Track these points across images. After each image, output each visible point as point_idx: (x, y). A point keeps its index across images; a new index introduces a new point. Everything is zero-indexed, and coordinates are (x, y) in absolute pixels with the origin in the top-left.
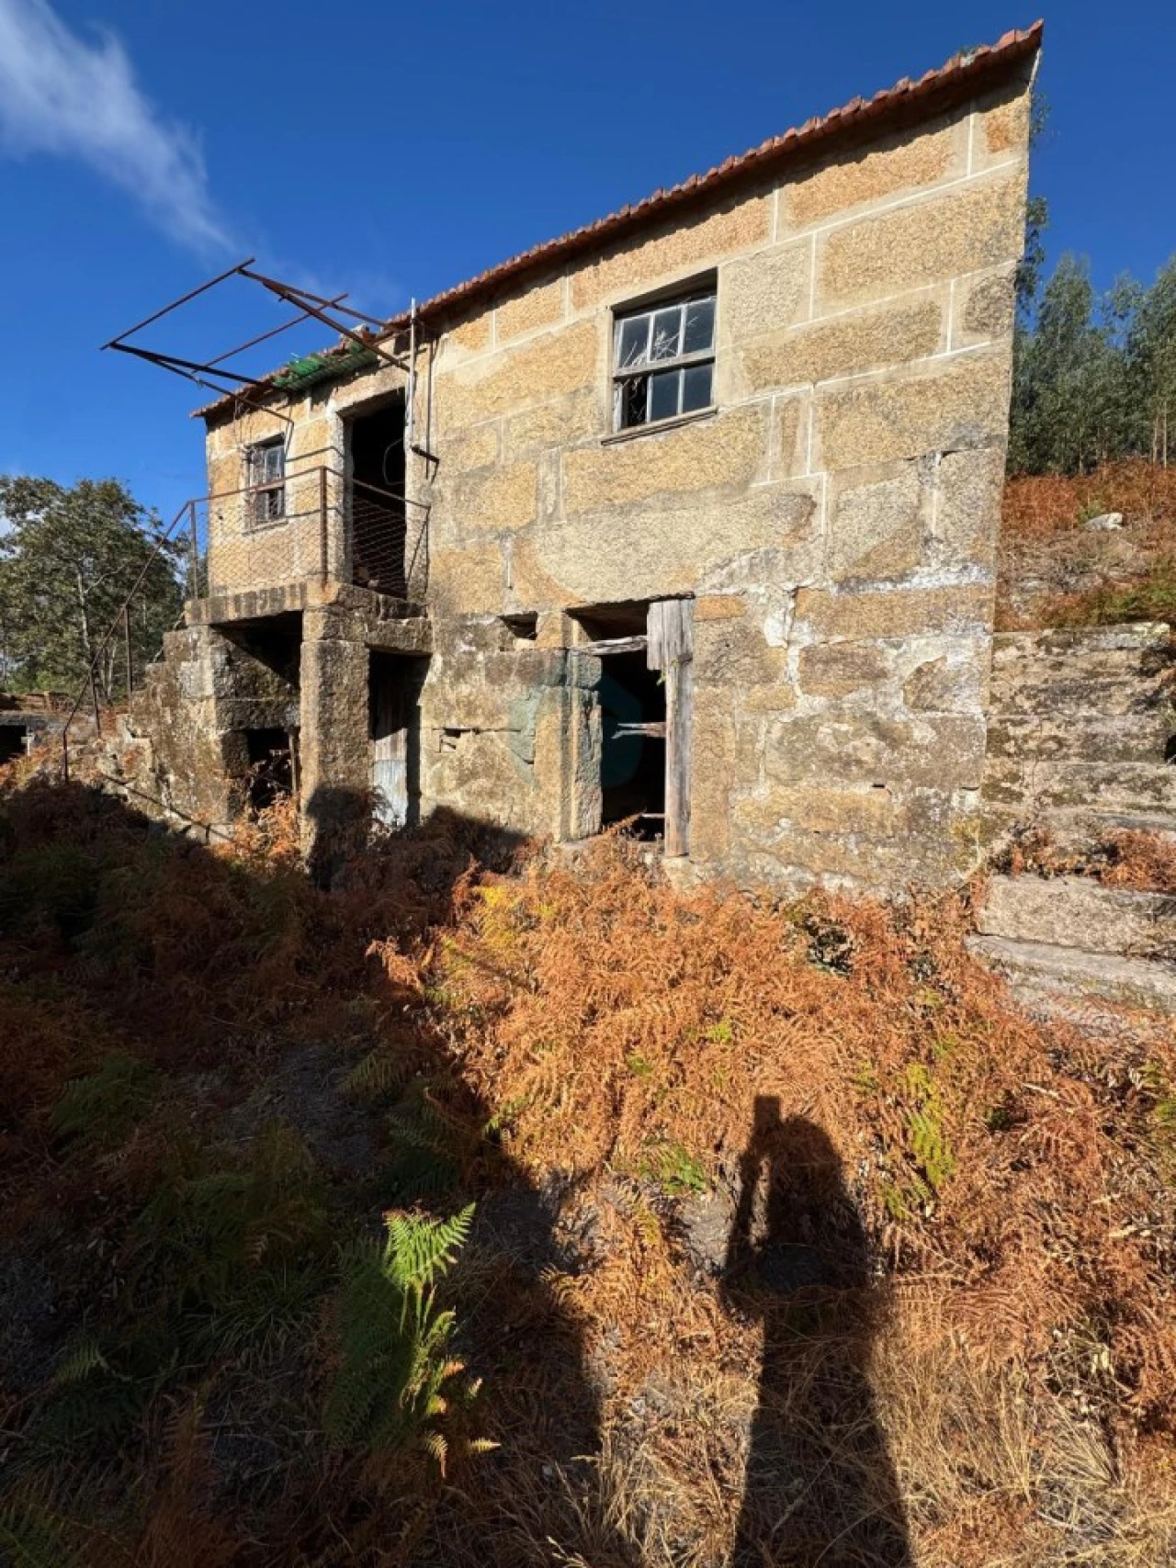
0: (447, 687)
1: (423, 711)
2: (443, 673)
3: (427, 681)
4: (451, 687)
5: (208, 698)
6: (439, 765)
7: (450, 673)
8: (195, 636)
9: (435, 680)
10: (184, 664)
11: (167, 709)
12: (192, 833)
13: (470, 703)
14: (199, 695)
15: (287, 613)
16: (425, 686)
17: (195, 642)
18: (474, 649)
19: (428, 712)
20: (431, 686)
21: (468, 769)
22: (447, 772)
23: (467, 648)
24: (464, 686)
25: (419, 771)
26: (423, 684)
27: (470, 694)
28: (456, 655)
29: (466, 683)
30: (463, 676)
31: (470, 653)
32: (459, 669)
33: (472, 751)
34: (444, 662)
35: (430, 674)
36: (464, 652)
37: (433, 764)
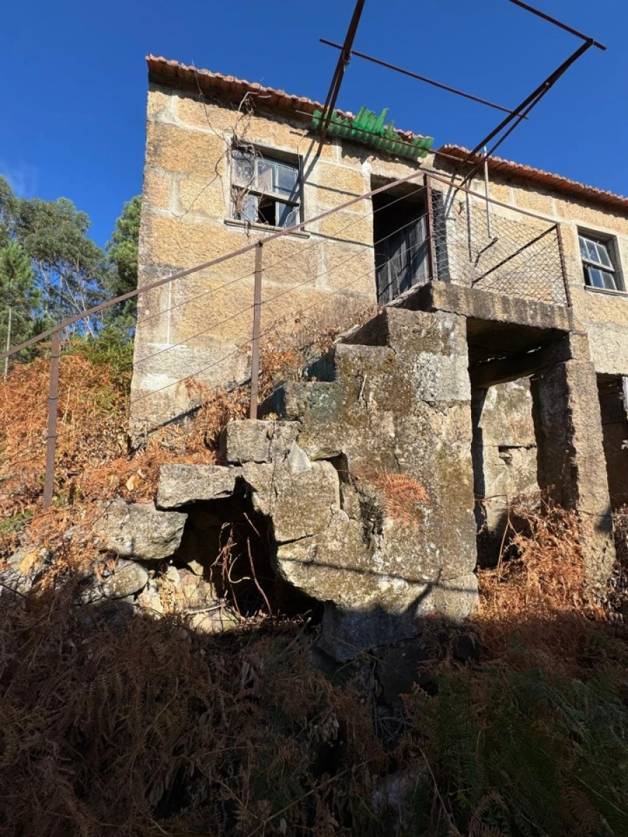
0: (503, 414)
1: (484, 432)
2: (498, 403)
3: (484, 408)
4: (506, 414)
5: (463, 403)
6: (501, 476)
7: (503, 403)
8: (448, 325)
9: (491, 407)
10: (424, 355)
11: (389, 416)
12: (428, 606)
13: (522, 426)
14: (448, 399)
15: (554, 330)
16: (483, 412)
17: (447, 333)
18: (522, 387)
19: (488, 433)
20: (489, 412)
21: (526, 476)
22: (509, 480)
23: (517, 386)
24: (515, 414)
25: (483, 482)
26: (481, 409)
27: (521, 420)
28: (508, 390)
29: (517, 411)
30: (515, 407)
31: (520, 390)
32: (511, 401)
33: (527, 462)
34: (499, 395)
35: (486, 402)
36: (515, 389)
37: (497, 475)
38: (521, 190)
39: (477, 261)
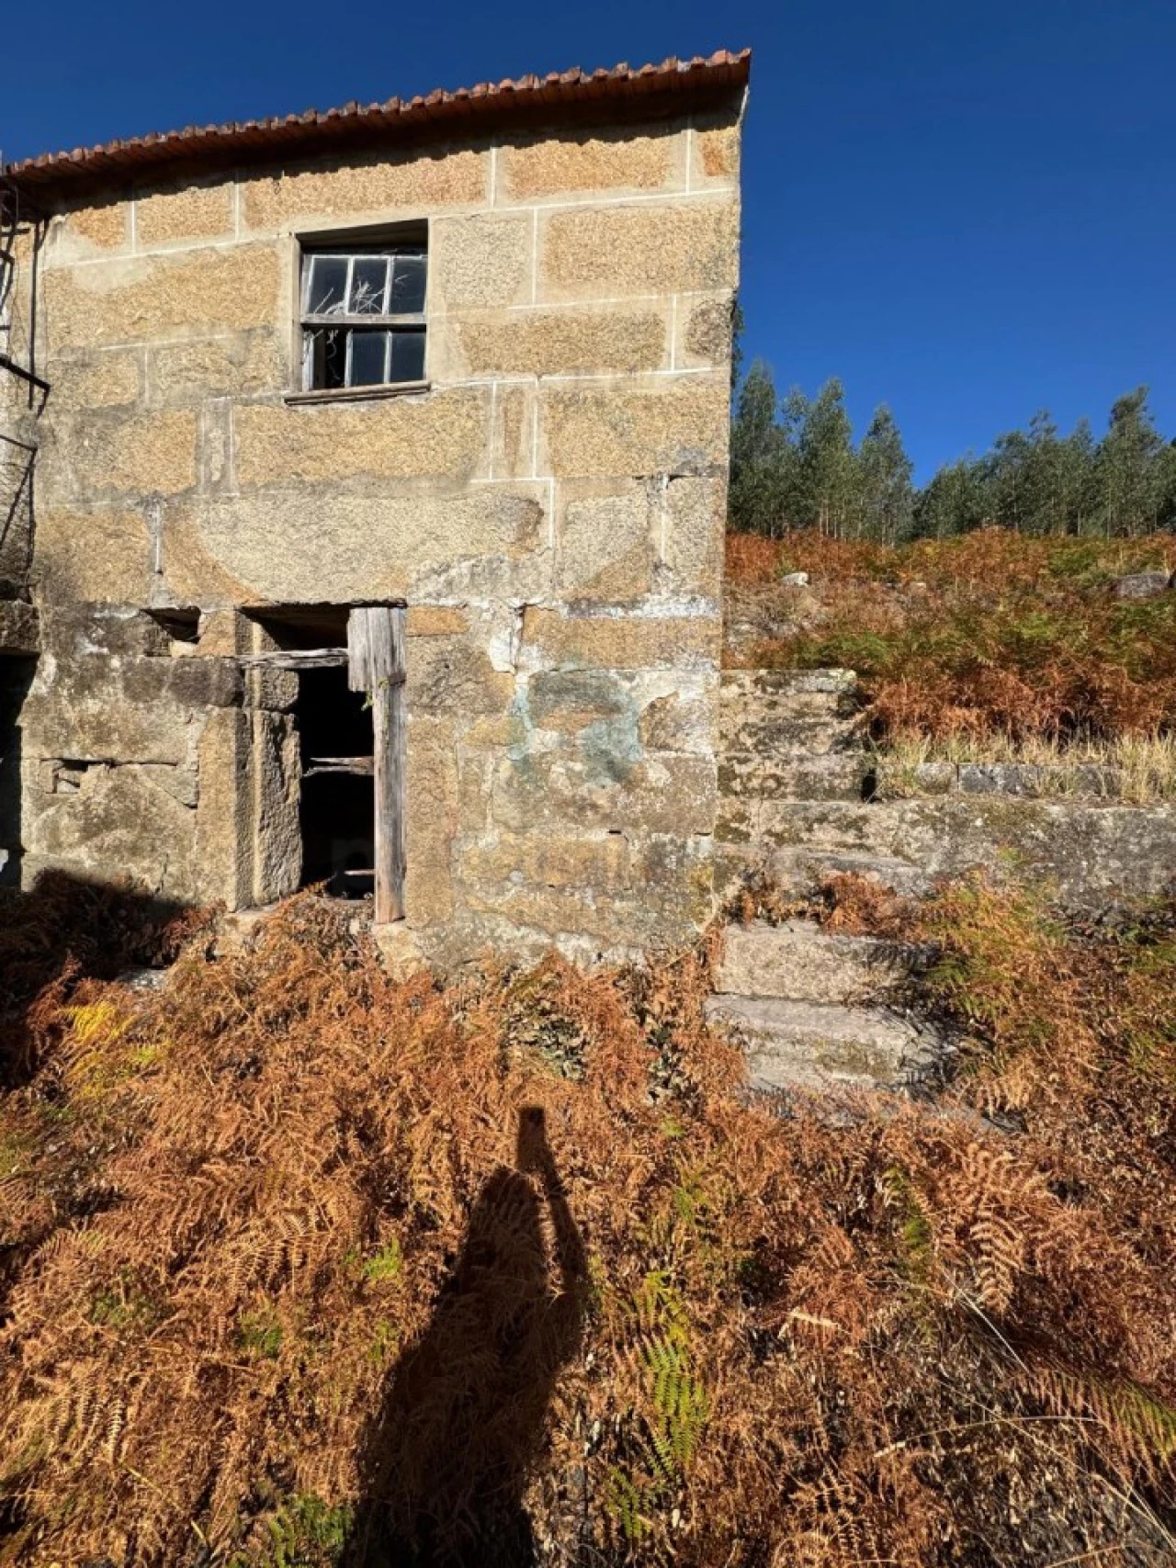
0: (64, 702)
1: (25, 735)
2: (58, 682)
3: (31, 692)
4: (71, 702)
6: (51, 811)
7: (68, 681)
9: (44, 690)
13: (100, 725)
16: (29, 699)
18: (105, 650)
19: (33, 735)
20: (39, 699)
21: (97, 816)
22: (65, 821)
23: (95, 649)
24: (90, 702)
25: (19, 819)
26: (25, 695)
27: (101, 713)
28: (78, 657)
29: (94, 697)
30: (89, 688)
31: (100, 656)
32: (82, 677)
33: (104, 791)
34: (59, 666)
35: (36, 682)
36: (91, 654)
37: (42, 809)
38: (157, 198)
39: (41, 408)
